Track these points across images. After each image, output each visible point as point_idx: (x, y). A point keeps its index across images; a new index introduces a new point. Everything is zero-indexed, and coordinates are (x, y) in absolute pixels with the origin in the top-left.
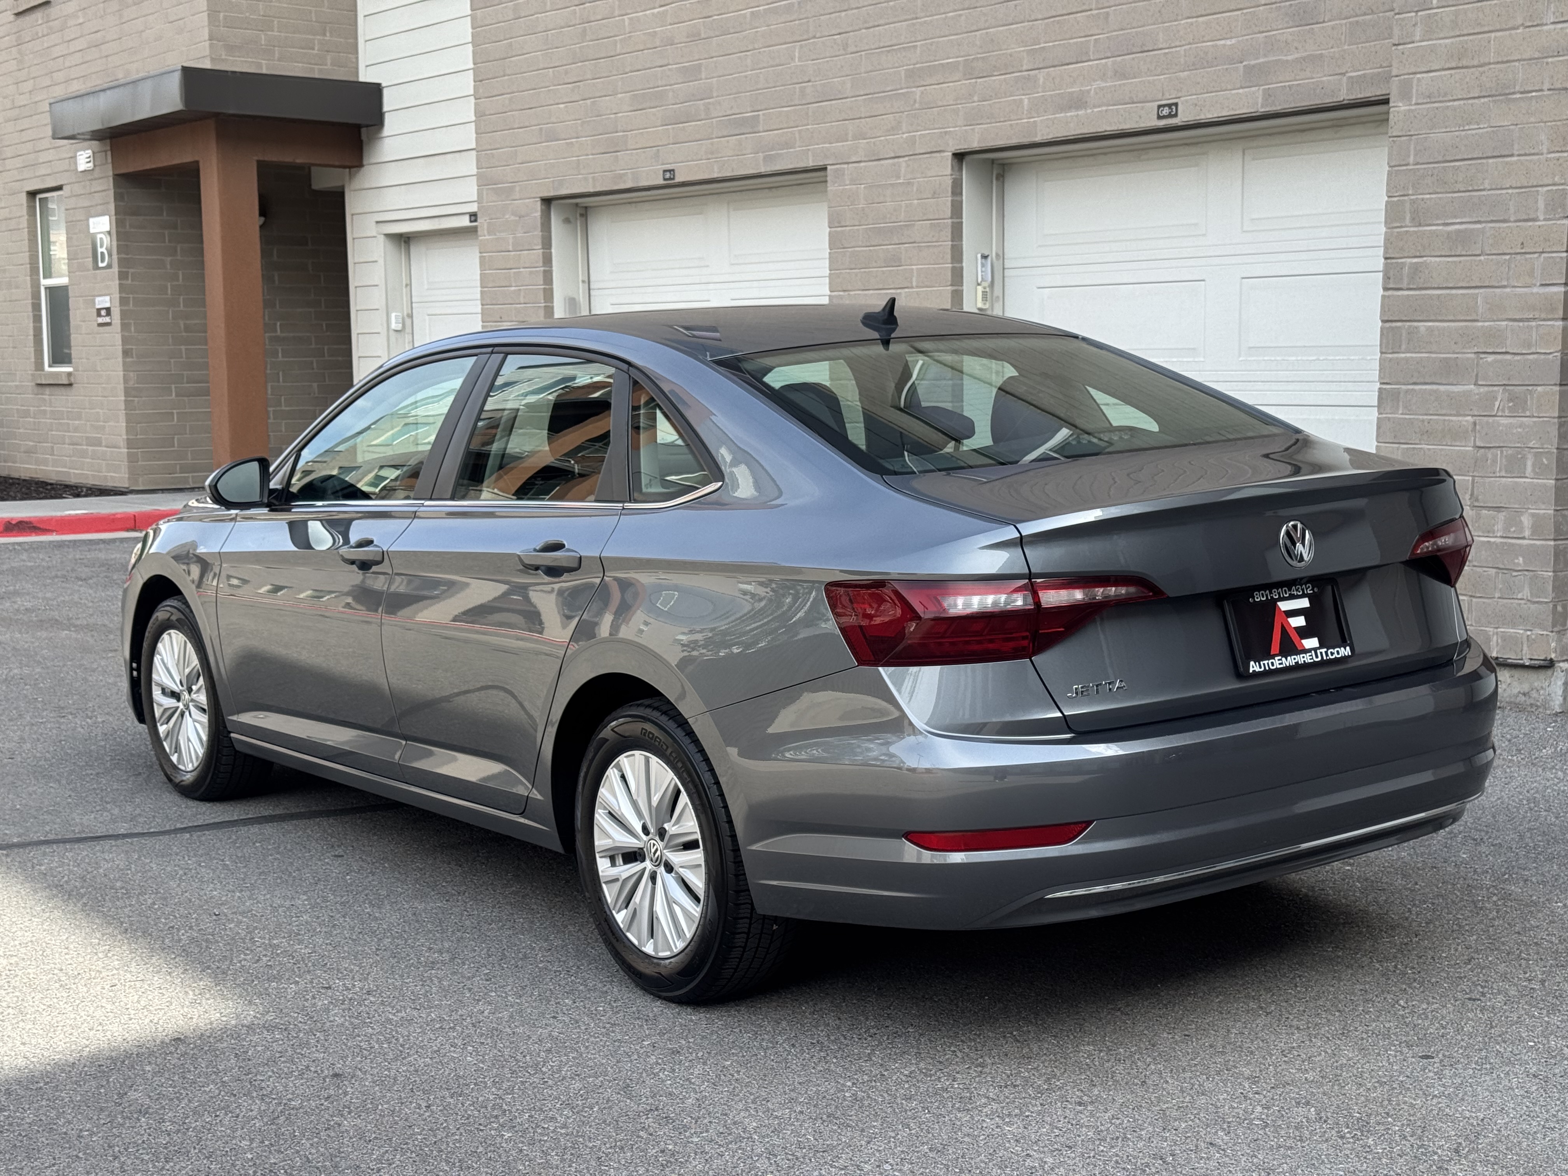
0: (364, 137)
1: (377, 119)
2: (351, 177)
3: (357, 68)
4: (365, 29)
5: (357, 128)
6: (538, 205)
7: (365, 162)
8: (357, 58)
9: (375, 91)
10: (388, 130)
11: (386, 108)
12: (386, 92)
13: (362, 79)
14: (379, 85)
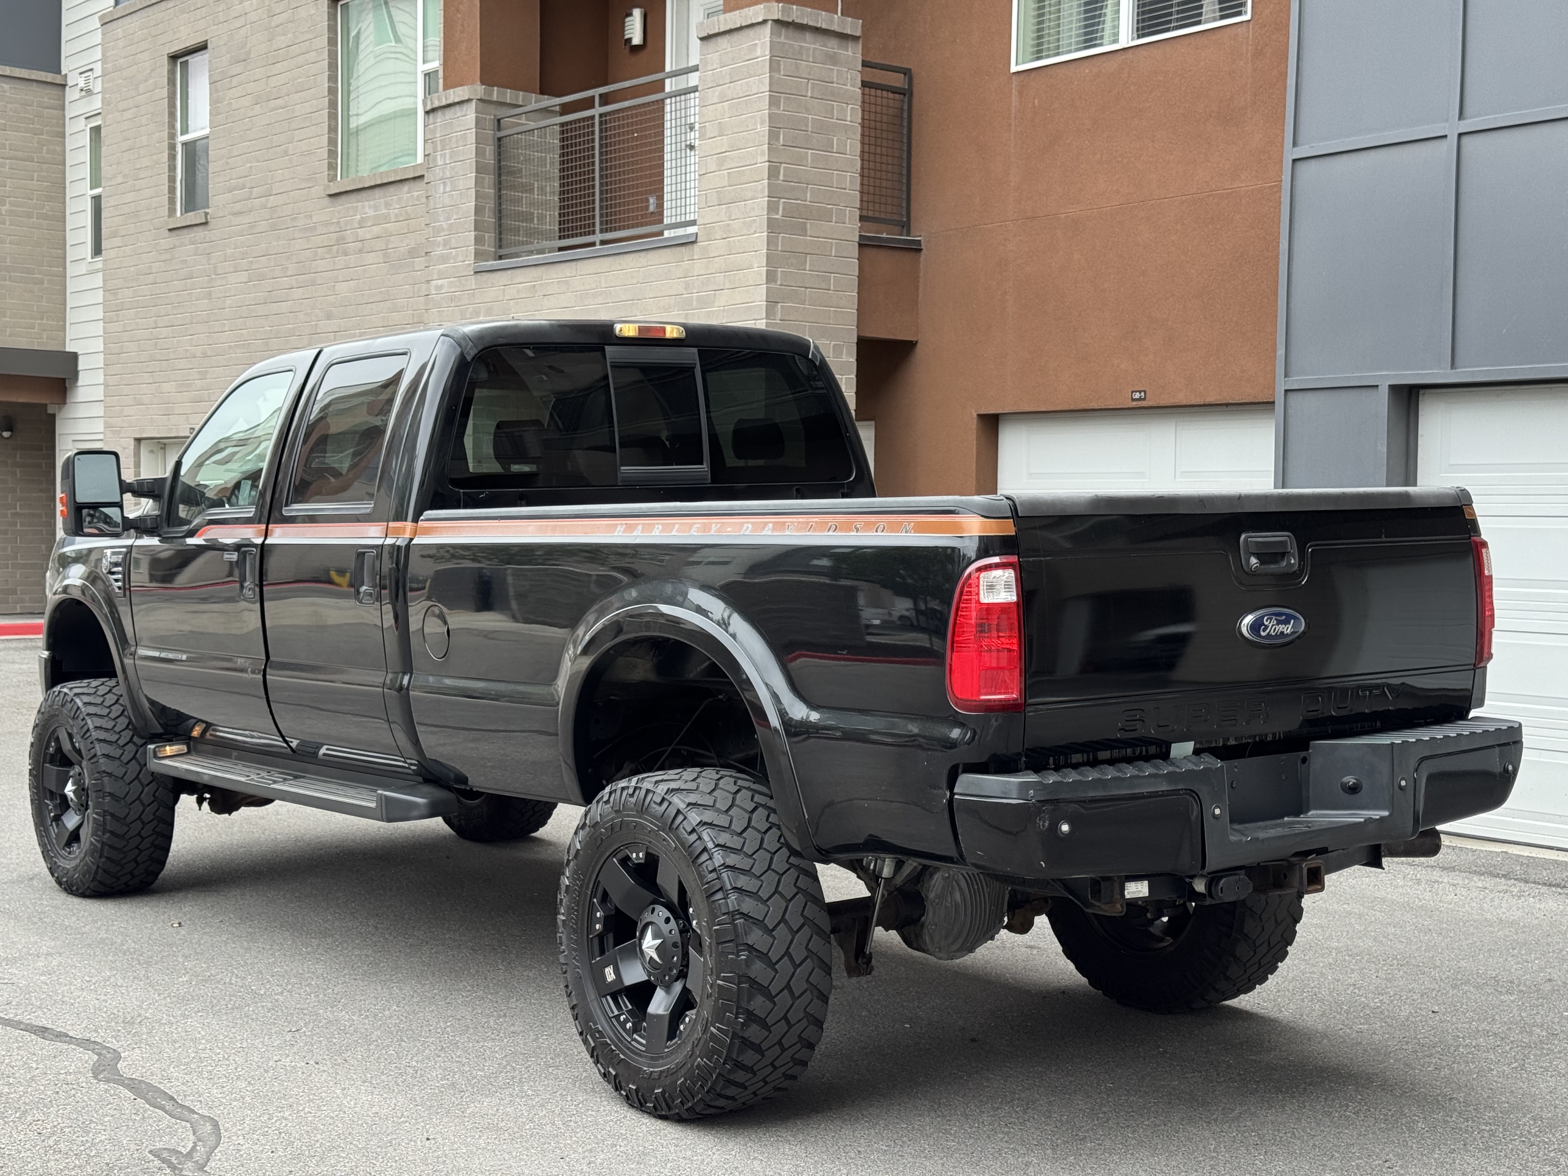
0: (67, 385)
1: (75, 374)
2: (60, 409)
3: (65, 341)
4: (71, 317)
5: (64, 380)
6: (132, 442)
7: (68, 401)
8: (65, 335)
9: (74, 356)
10: (80, 382)
11: (80, 368)
12: (80, 358)
13: (67, 350)
14: (76, 353)
